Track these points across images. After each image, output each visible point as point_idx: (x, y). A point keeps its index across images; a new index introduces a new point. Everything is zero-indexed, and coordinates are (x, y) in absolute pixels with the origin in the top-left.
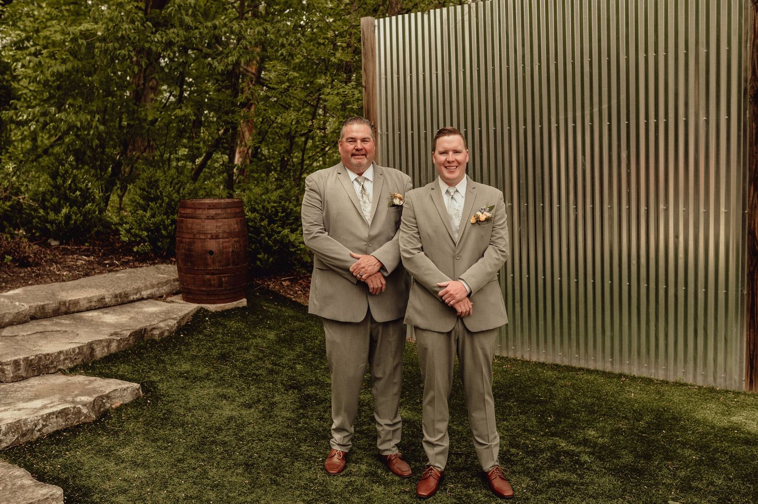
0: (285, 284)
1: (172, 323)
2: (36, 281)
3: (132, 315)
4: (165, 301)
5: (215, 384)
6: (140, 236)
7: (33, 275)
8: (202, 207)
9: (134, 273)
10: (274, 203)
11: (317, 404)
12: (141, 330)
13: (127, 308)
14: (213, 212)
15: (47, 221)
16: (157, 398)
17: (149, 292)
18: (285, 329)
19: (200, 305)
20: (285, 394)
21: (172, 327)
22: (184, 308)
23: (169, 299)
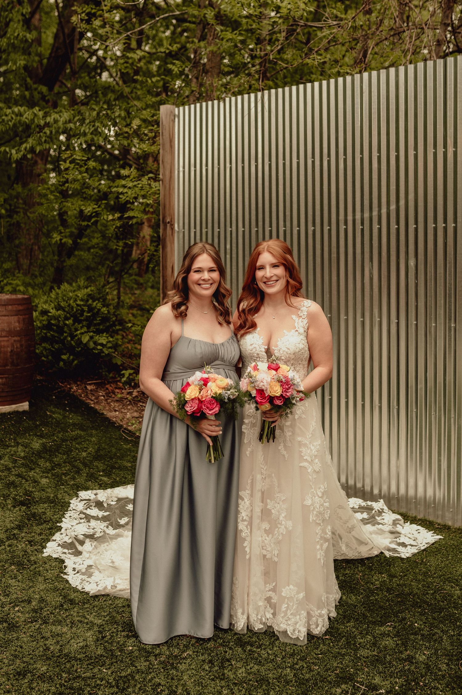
0: (89, 387)
10: (82, 300)
11: (38, 525)
18: (57, 437)
20: (10, 510)
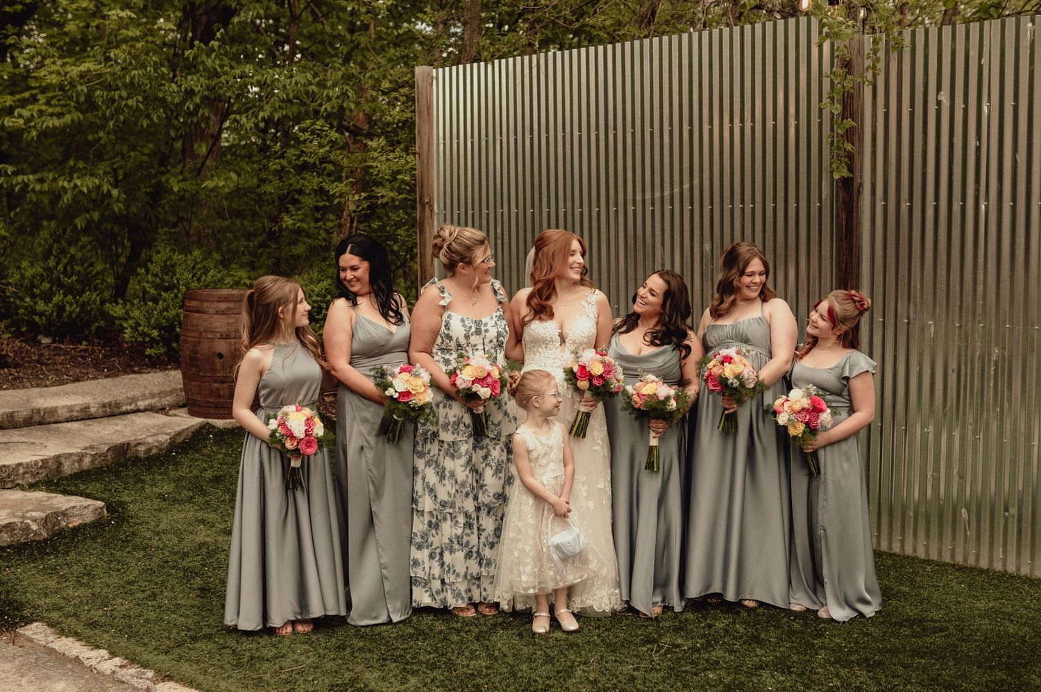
1: (164, 438)
2: (13, 385)
3: (118, 428)
4: (167, 414)
5: (196, 508)
6: (149, 336)
7: (10, 378)
8: (211, 299)
9: (136, 379)
12: (123, 445)
13: (117, 420)
14: (223, 306)
15: (34, 312)
16: (123, 520)
17: (147, 402)
19: (205, 420)
21: (162, 444)
22: (185, 422)
23: (171, 412)
